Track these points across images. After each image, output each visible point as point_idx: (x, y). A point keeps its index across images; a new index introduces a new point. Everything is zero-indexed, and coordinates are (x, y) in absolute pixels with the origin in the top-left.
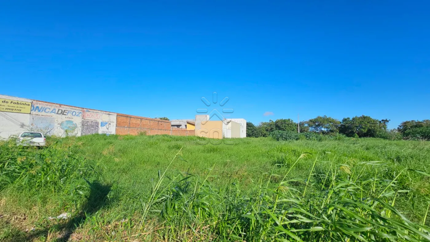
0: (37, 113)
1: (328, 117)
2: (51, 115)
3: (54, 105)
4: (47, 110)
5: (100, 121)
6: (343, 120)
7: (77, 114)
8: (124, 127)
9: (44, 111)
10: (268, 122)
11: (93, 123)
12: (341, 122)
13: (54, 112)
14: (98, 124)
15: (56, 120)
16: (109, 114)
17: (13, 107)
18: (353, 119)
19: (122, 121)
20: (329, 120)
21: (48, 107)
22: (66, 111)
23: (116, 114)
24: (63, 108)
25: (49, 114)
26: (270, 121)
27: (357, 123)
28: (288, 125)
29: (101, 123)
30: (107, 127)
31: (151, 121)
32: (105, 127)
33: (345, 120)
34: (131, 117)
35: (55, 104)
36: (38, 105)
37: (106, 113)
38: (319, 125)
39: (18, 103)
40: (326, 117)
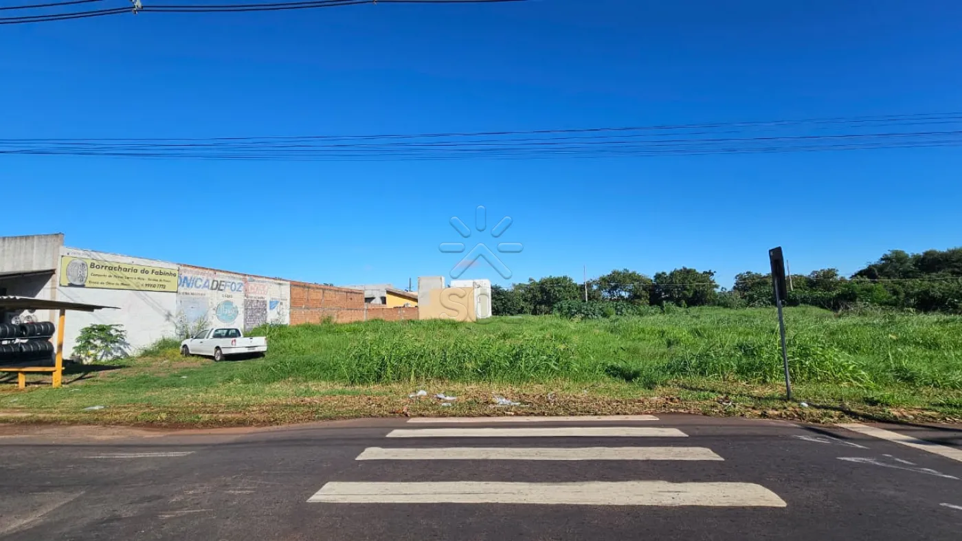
0: (185, 291)
1: (630, 272)
2: (203, 293)
3: (207, 271)
4: (199, 283)
5: (268, 299)
6: (655, 277)
7: (238, 286)
8: (301, 307)
9: (194, 286)
10: (527, 283)
11: (259, 303)
12: (652, 281)
13: (208, 287)
14: (266, 305)
15: (210, 301)
16: (280, 284)
17: (154, 280)
18: (672, 274)
19: (298, 297)
20: (633, 278)
21: (199, 276)
22: (223, 283)
23: (289, 283)
24: (220, 277)
25: (201, 291)
26: (530, 280)
27: (677, 281)
28: (564, 287)
29: (271, 302)
30: (279, 310)
31: (337, 293)
32: (275, 311)
33: (658, 276)
34: (309, 288)
35: (207, 269)
36: (186, 275)
37: (276, 281)
38: (615, 288)
39: (161, 273)
40: (628, 271)
